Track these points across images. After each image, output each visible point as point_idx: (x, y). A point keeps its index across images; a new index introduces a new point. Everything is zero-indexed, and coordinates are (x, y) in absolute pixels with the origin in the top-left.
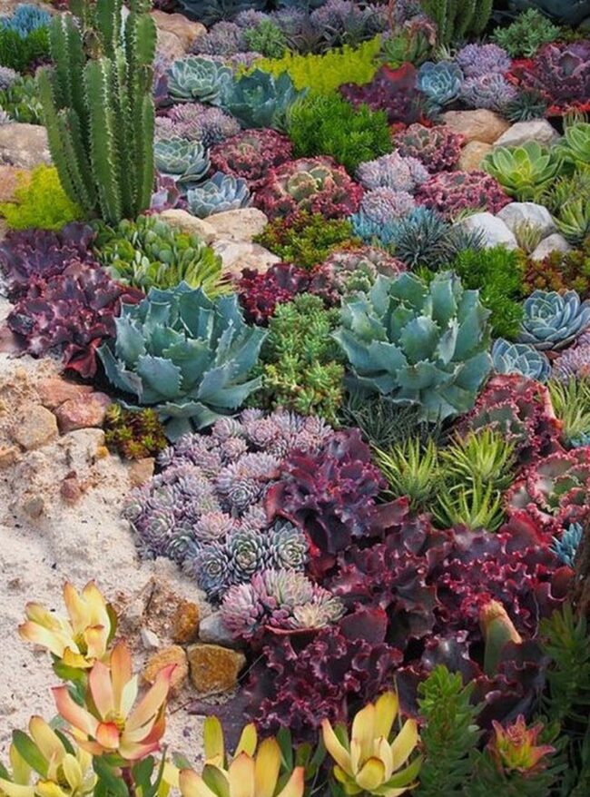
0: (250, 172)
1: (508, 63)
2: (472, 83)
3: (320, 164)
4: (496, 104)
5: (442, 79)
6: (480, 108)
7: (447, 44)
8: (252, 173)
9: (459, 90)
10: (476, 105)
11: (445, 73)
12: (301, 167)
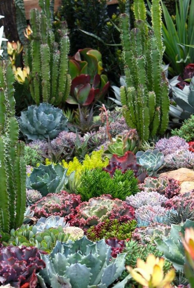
0: (60, 212)
1: (187, 144)
2: (170, 157)
3: (105, 198)
4: (188, 164)
5: (151, 158)
6: (180, 168)
7: (147, 141)
8: (62, 213)
9: (164, 162)
10: (177, 166)
11: (152, 154)
12: (94, 202)
